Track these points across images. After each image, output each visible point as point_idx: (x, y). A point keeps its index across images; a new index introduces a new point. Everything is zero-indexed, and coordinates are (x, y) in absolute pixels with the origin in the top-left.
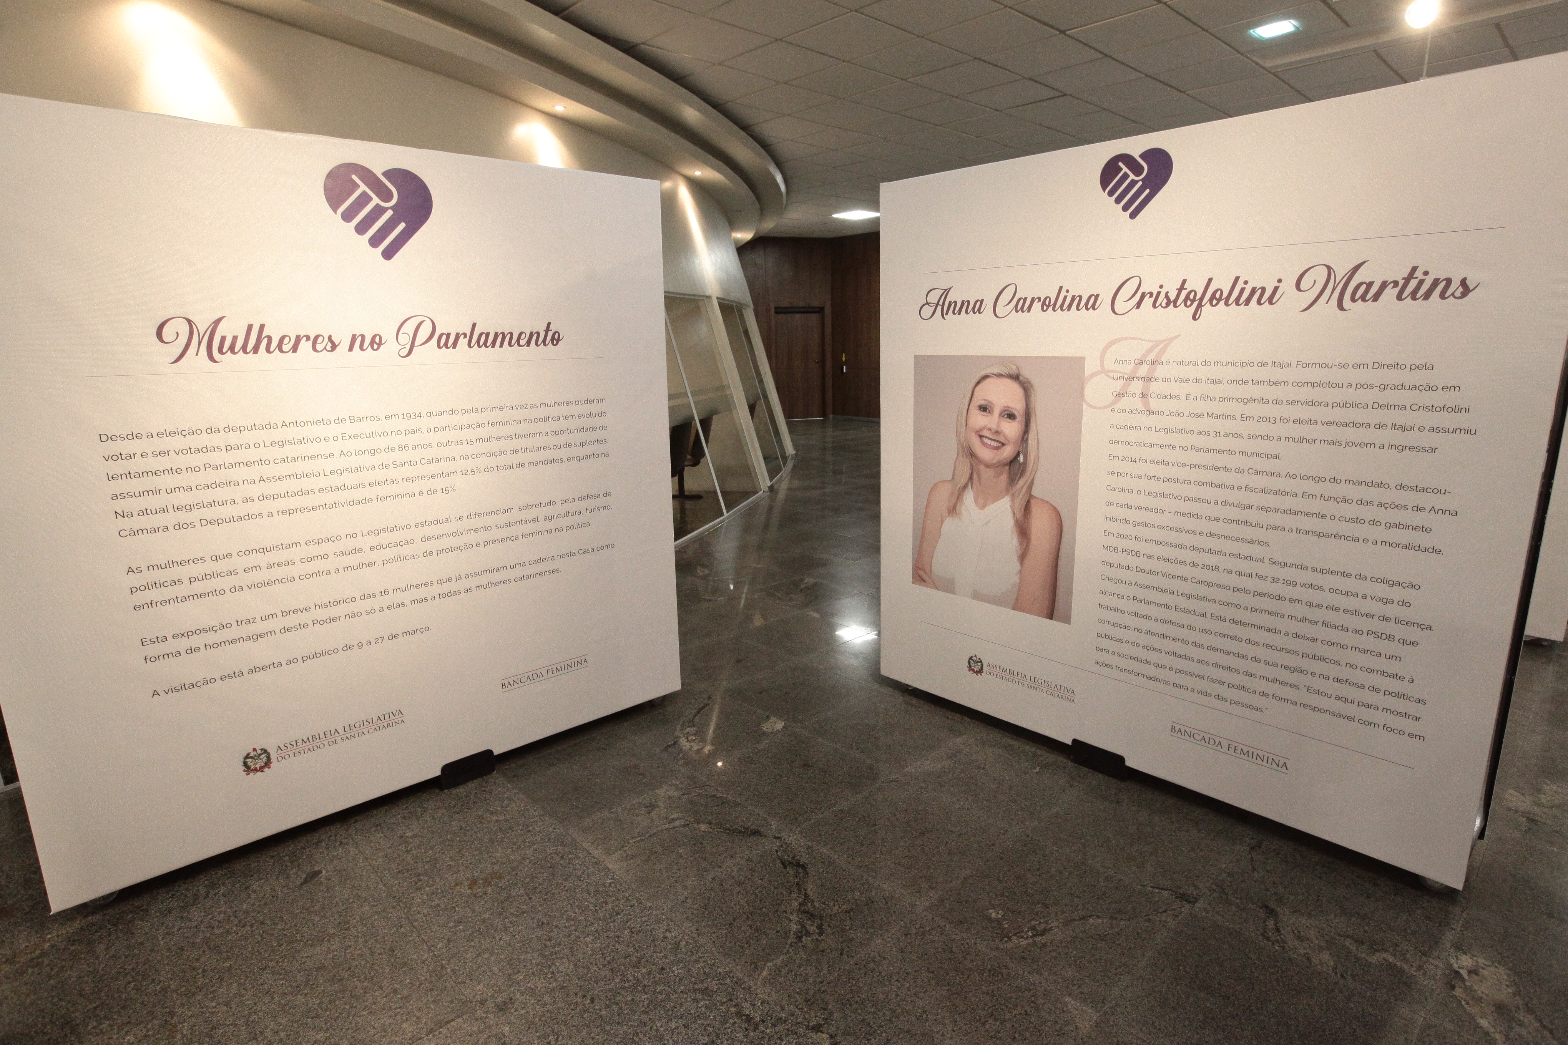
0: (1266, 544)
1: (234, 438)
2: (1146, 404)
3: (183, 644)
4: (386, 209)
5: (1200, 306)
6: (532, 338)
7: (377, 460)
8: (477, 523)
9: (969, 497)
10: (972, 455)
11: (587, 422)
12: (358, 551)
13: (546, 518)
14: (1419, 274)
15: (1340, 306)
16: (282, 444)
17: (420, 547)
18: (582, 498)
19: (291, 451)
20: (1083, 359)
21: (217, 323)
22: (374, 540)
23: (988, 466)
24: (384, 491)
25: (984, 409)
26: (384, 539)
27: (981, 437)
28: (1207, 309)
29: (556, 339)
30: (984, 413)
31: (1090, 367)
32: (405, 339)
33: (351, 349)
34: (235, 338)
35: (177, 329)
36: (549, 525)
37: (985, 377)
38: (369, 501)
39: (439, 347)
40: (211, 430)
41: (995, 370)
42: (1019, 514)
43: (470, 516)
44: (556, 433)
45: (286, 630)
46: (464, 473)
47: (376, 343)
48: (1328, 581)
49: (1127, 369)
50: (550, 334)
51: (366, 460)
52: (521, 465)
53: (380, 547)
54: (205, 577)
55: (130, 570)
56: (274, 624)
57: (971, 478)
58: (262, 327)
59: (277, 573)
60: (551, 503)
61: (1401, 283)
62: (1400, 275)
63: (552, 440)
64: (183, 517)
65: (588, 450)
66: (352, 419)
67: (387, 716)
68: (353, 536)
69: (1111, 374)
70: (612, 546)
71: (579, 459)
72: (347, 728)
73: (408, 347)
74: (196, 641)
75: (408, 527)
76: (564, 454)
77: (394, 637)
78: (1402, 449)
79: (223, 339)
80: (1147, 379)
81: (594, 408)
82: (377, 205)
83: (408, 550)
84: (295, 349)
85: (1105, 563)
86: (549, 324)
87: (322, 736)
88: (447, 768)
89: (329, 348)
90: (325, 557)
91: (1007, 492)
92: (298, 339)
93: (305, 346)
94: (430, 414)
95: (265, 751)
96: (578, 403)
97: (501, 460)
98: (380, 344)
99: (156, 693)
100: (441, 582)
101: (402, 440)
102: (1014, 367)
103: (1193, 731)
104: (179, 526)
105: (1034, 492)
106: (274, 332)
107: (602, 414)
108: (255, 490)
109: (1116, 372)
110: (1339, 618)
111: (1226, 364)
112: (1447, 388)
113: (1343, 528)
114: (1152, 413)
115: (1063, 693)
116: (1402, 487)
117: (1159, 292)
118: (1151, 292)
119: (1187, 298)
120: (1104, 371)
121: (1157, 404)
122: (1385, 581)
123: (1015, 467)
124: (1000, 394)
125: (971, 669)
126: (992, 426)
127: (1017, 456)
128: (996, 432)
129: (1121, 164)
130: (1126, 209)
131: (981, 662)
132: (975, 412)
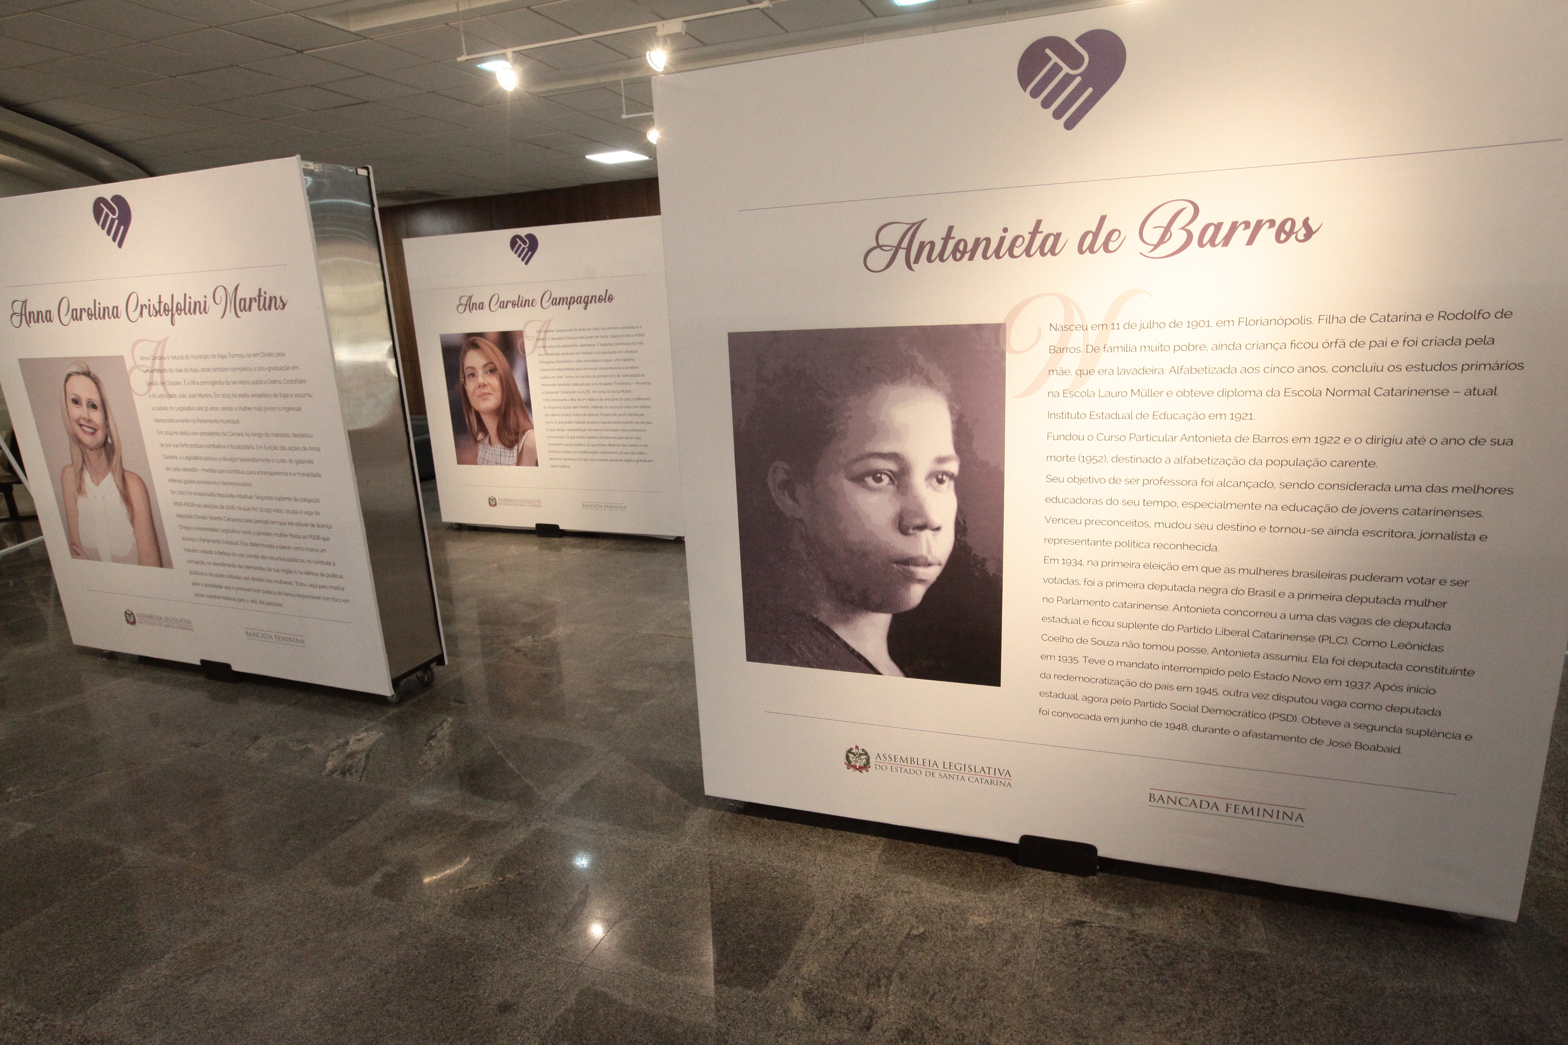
0: (250, 485)
2: (165, 389)
5: (173, 315)
9: (87, 476)
10: (79, 441)
14: (262, 294)
15: (238, 317)
20: (122, 357)
23: (91, 449)
25: (76, 402)
27: (81, 425)
28: (176, 316)
30: (77, 406)
31: (129, 364)
37: (69, 376)
41: (74, 369)
42: (121, 485)
48: (285, 505)
49: (148, 363)
57: (84, 461)
61: (257, 298)
62: (255, 294)
69: (141, 368)
78: (289, 409)
80: (161, 371)
85: (179, 516)
91: (108, 468)
102: (84, 366)
103: (256, 632)
105: (125, 467)
109: (142, 366)
110: (295, 530)
111: (197, 357)
112: (294, 368)
113: (280, 467)
114: (170, 396)
115: (186, 625)
116: (295, 436)
117: (149, 305)
118: (145, 305)
119: (165, 310)
120: (137, 366)
121: (171, 389)
122: (305, 500)
123: (108, 448)
124: (82, 388)
125: (128, 622)
126: (86, 416)
127: (106, 439)
128: (89, 421)
129: (102, 205)
130: (114, 239)
131: (132, 614)
132: (72, 406)
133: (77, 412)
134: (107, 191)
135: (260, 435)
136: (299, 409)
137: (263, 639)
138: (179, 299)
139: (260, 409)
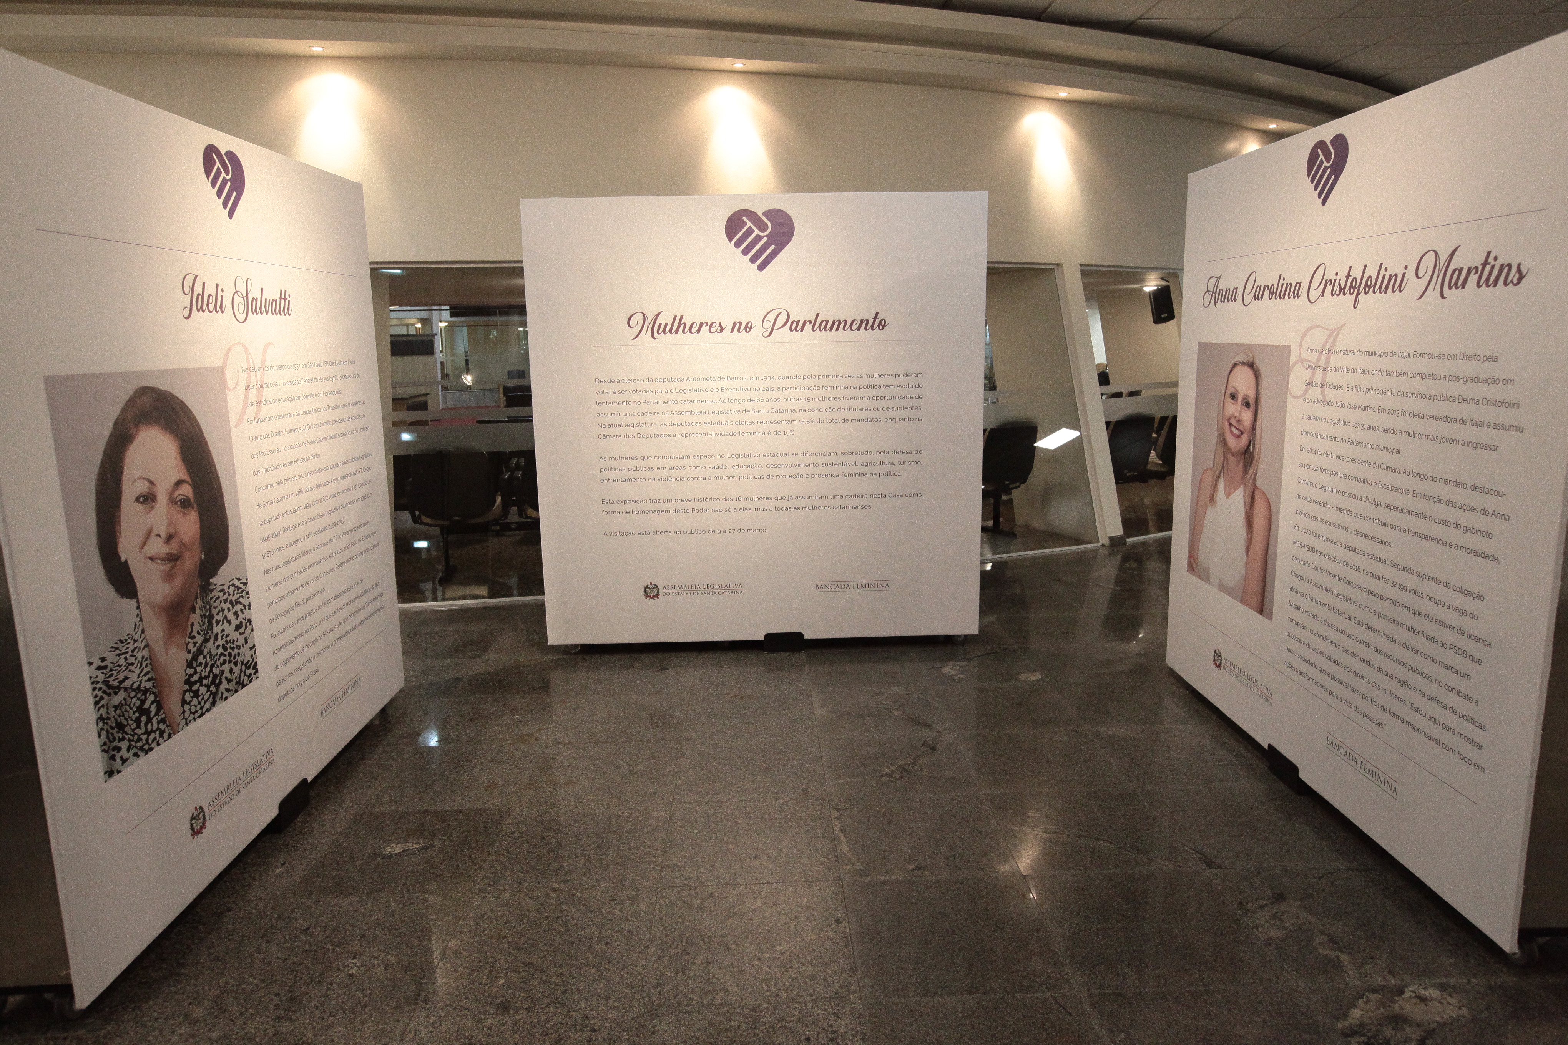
0: (1389, 544)
1: (660, 386)
2: (1324, 395)
3: (621, 507)
4: (763, 237)
5: (1358, 294)
6: (863, 324)
7: (742, 407)
8: (808, 459)
9: (1221, 484)
10: (1225, 443)
11: (905, 392)
12: (724, 467)
13: (863, 464)
14: (1491, 260)
15: (1442, 296)
16: (686, 391)
17: (765, 471)
18: (895, 452)
19: (689, 396)
20: (1289, 347)
21: (658, 315)
22: (735, 462)
23: (1233, 455)
24: (745, 428)
25: (1233, 396)
26: (741, 461)
27: (1230, 424)
28: (1362, 295)
29: (882, 325)
30: (1233, 401)
31: (1294, 357)
32: (768, 325)
33: (732, 332)
34: (666, 324)
35: (638, 319)
36: (865, 470)
37: (1235, 365)
38: (734, 434)
39: (791, 330)
40: (649, 380)
41: (1241, 358)
42: (1248, 503)
43: (803, 454)
44: (876, 398)
45: (676, 511)
46: (801, 422)
47: (749, 327)
48: (1427, 587)
49: (1314, 358)
50: (877, 321)
51: (735, 406)
52: (845, 421)
53: (738, 466)
54: (637, 469)
55: (601, 458)
56: (671, 506)
57: (1223, 466)
58: (682, 317)
59: (676, 473)
60: (868, 453)
61: (1480, 268)
62: (1478, 262)
63: (873, 404)
64: (629, 430)
65: (903, 414)
66: (729, 378)
67: (731, 586)
68: (722, 456)
69: (1305, 363)
70: (920, 495)
71: (894, 420)
72: (706, 587)
73: (769, 330)
74: (628, 507)
75: (759, 455)
76: (884, 415)
77: (741, 531)
78: (1475, 446)
79: (660, 324)
80: (1326, 369)
81: (912, 380)
82: (758, 235)
83: (756, 472)
84: (699, 331)
85: (1295, 559)
86: (877, 314)
87: (690, 587)
88: (768, 636)
89: (719, 331)
90: (703, 467)
91: (1243, 480)
92: (701, 325)
93: (705, 329)
94: (781, 378)
95: (657, 587)
96: (897, 375)
97: (830, 416)
98: (751, 328)
99: (605, 534)
100: (777, 498)
101: (760, 394)
102: (1251, 355)
103: (1341, 745)
104: (626, 436)
105: (1257, 483)
106: (688, 321)
107: (919, 386)
108: (668, 419)
109: (1308, 361)
110: (1432, 629)
111: (1371, 354)
112: (1506, 382)
113: (1437, 530)
114: (1326, 403)
115: (1265, 694)
116: (1475, 488)
117: (1335, 280)
118: (1331, 281)
119: (1351, 286)
120: (1301, 360)
121: (1331, 395)
122: (1461, 590)
123: (1247, 456)
124: (1243, 382)
125: (1215, 664)
126: (1237, 414)
127: (1249, 445)
128: (1239, 421)
129: (1319, 150)
130: (1320, 196)
131: (1220, 656)
132: (1228, 399)
133: (1233, 409)
134: (1327, 131)
135: (1423, 477)
136: (1495, 448)
137: (1345, 758)
138: (1372, 272)
139: (1434, 438)
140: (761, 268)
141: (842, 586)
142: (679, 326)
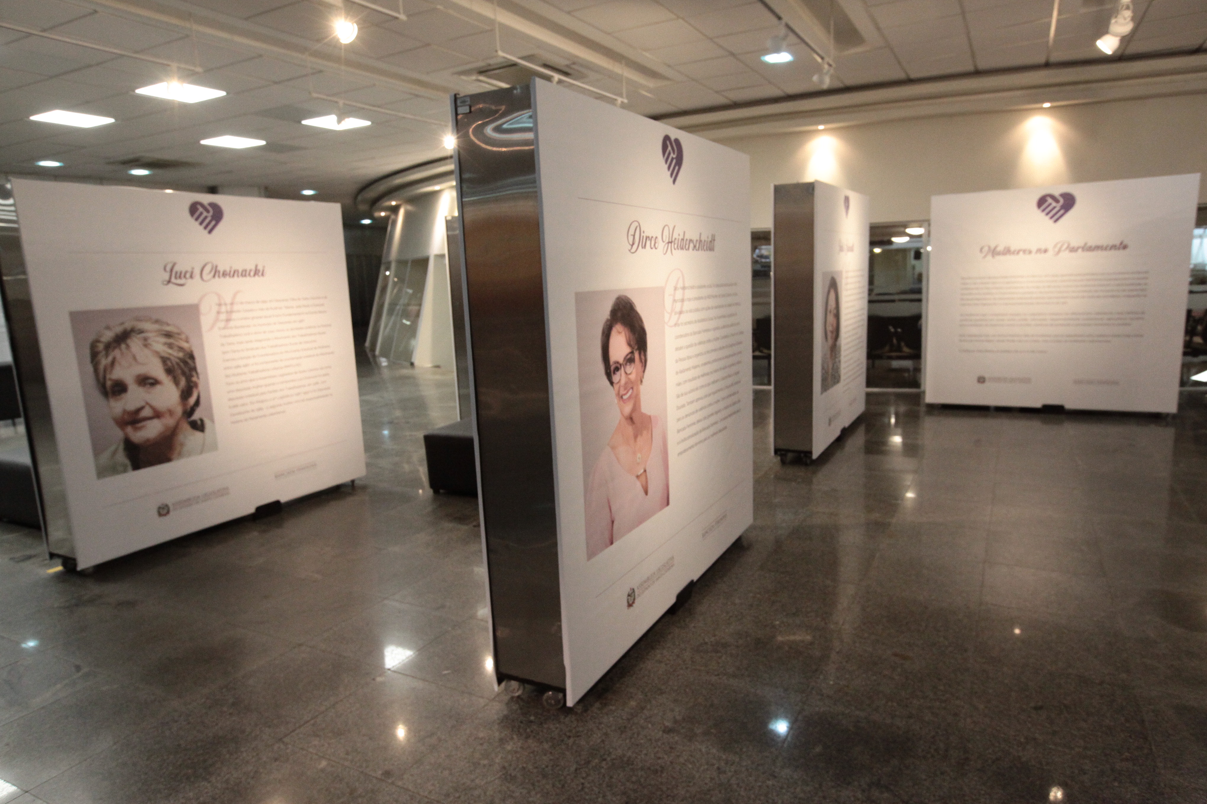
1: (995, 280)
3: (969, 338)
4: (1058, 207)
6: (1113, 247)
7: (1039, 290)
8: (1074, 317)
11: (1137, 282)
12: (1026, 320)
13: (1107, 319)
16: (1010, 283)
17: (1049, 322)
18: (1128, 313)
19: (1012, 285)
21: (997, 247)
22: (1032, 317)
24: (1039, 301)
26: (1036, 317)
29: (1125, 247)
32: (1057, 250)
33: (1036, 253)
34: (1001, 251)
35: (986, 249)
36: (1109, 322)
38: (1034, 304)
39: (1070, 252)
40: (990, 278)
43: (1072, 314)
44: (1119, 285)
45: (998, 341)
46: (1072, 298)
47: (1046, 251)
50: (1122, 246)
51: (1035, 290)
52: (1098, 297)
53: (1034, 320)
54: (979, 320)
55: (961, 315)
56: (995, 338)
58: (1009, 247)
59: (1000, 323)
60: (1111, 313)
63: (1116, 288)
65: (1135, 293)
66: (1032, 276)
67: (1025, 379)
68: (1026, 315)
70: (1141, 336)
71: (1129, 296)
72: (1011, 379)
73: (1058, 252)
74: (973, 338)
75: (1046, 314)
76: (1121, 294)
77: (1033, 352)
79: (997, 251)
81: (1142, 276)
82: (1055, 206)
83: (1044, 322)
84: (1018, 254)
86: (1123, 242)
87: (1002, 379)
88: (1044, 406)
89: (1029, 253)
90: (1015, 320)
92: (1019, 251)
93: (1021, 252)
94: (1062, 276)
95: (984, 378)
96: (1133, 273)
97: (1089, 294)
99: (960, 351)
100: (1055, 336)
101: (1049, 284)
104: (975, 304)
106: (1012, 249)
107: (1146, 278)
108: (998, 296)
140: (1056, 221)
141: (1090, 382)
142: (1007, 251)
